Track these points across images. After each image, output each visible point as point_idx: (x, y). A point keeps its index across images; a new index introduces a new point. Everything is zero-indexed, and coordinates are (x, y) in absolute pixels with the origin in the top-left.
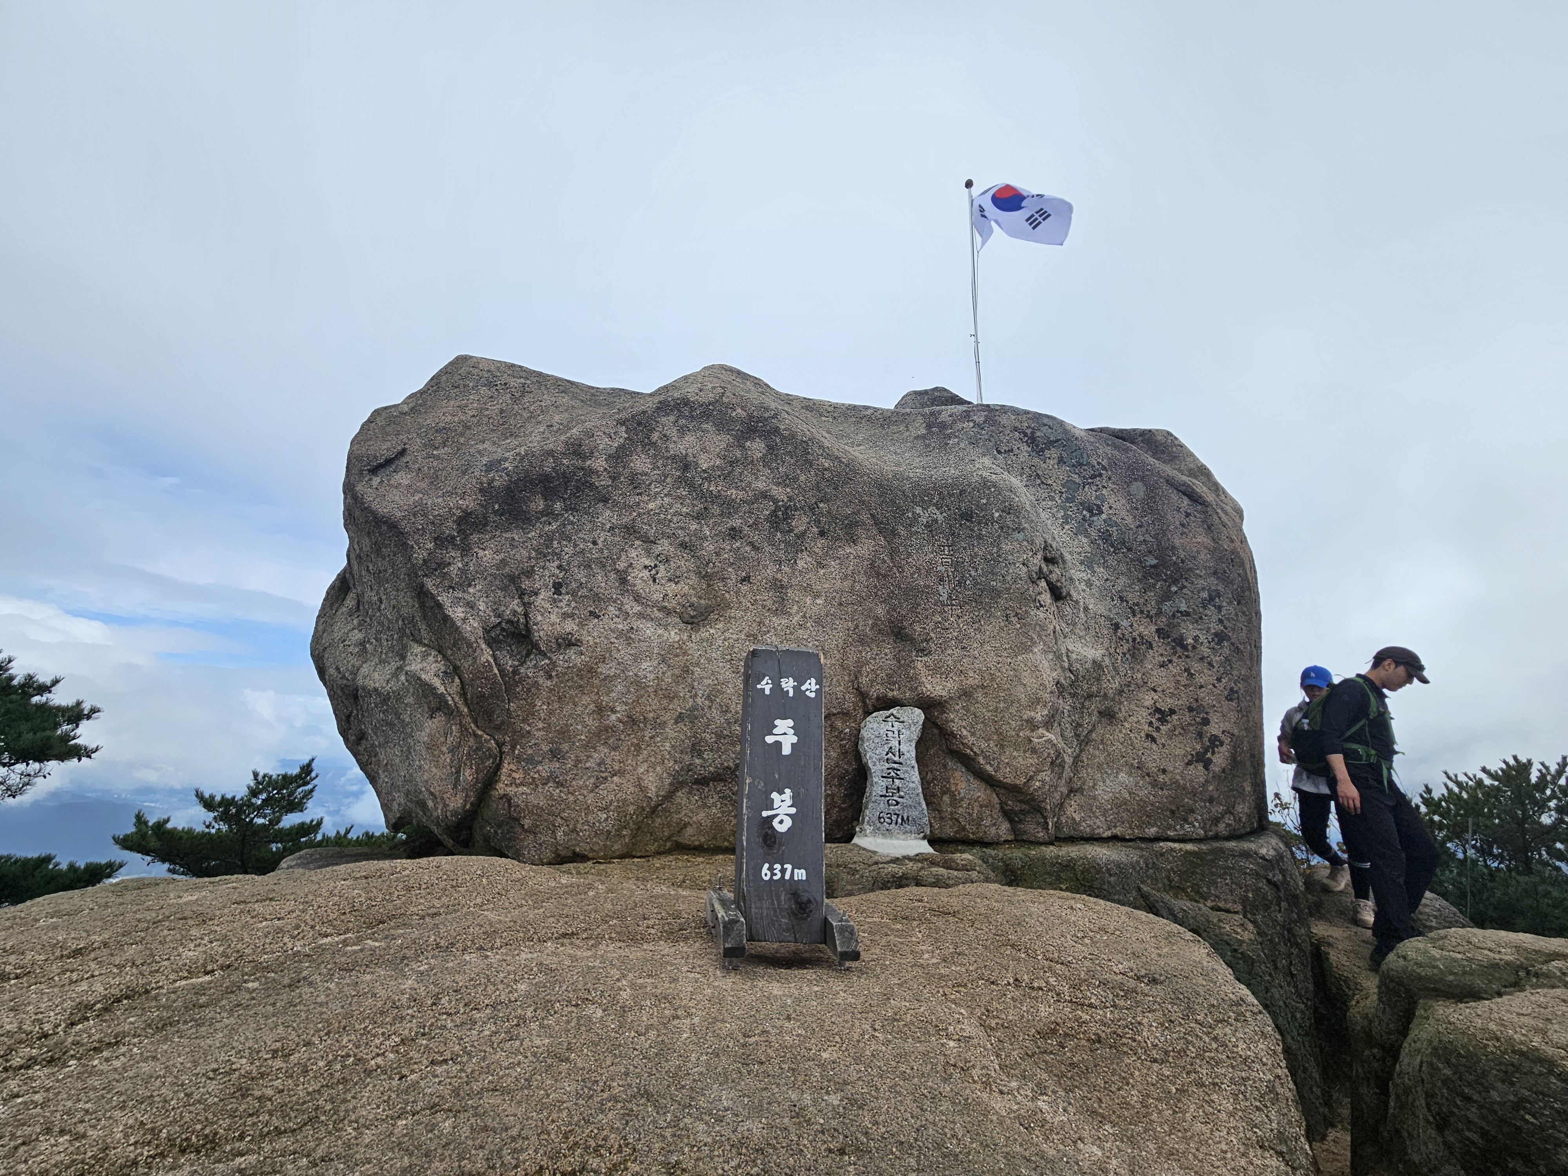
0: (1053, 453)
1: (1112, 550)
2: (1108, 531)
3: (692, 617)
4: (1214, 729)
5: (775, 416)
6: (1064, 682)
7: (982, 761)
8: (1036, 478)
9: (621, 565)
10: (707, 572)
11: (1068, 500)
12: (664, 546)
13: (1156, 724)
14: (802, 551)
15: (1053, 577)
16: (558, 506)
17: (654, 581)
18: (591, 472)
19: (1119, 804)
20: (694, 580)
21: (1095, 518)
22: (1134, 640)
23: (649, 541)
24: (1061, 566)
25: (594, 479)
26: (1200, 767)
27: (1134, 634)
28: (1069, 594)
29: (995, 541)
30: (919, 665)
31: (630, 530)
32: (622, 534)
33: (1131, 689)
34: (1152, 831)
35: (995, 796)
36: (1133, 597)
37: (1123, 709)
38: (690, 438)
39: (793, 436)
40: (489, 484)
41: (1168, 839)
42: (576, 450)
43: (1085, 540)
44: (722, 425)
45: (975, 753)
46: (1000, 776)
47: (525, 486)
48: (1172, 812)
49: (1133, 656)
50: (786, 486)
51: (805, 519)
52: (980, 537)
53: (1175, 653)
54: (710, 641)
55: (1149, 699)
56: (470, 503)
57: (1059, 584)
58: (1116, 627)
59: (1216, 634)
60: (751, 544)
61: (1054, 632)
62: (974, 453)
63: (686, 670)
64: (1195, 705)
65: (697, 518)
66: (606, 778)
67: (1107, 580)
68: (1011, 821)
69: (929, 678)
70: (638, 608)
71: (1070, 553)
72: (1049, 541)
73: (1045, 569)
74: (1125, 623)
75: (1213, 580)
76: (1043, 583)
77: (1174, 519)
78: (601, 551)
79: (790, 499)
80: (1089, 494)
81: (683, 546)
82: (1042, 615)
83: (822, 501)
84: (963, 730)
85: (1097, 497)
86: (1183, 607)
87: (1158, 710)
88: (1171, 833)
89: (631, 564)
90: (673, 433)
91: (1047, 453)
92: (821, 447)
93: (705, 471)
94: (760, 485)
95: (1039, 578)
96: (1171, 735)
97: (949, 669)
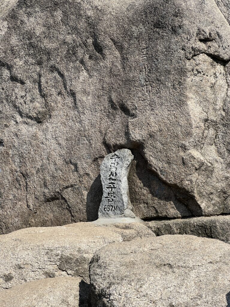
3: (40, 119)
9: (13, 98)
10: (44, 93)
12: (28, 84)
14: (82, 70)
17: (25, 103)
20: (40, 99)
32: (12, 82)
38: (32, 19)
50: (73, 34)
51: (82, 51)
54: (47, 130)
60: (59, 73)
65: (38, 64)
66: (16, 203)
70: (21, 119)
78: (6, 93)
81: (35, 81)
89: (17, 96)
90: (25, 18)
93: (39, 37)
94: (62, 37)
97: (143, 124)
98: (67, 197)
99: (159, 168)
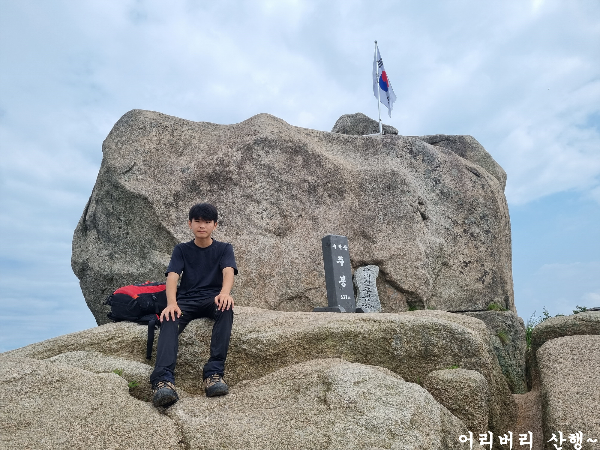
0: (420, 157)
1: (445, 198)
2: (443, 190)
3: (280, 233)
4: (486, 268)
5: (305, 145)
6: (428, 252)
7: (399, 283)
8: (414, 168)
9: (247, 212)
10: (284, 214)
11: (427, 178)
12: (264, 204)
13: (464, 267)
14: (322, 203)
15: (422, 210)
16: (216, 188)
17: (262, 218)
18: (230, 172)
19: (451, 299)
20: (279, 218)
21: (438, 185)
22: (454, 234)
23: (257, 202)
24: (425, 205)
25: (231, 176)
26: (481, 282)
27: (454, 232)
28: (428, 217)
29: (399, 196)
30: (373, 248)
31: (249, 197)
32: (245, 199)
33: (454, 254)
34: (463, 308)
35: (404, 297)
36: (454, 217)
37: (451, 263)
38: (270, 156)
39: (314, 154)
40: (185, 179)
41: (469, 311)
42: (222, 163)
43: (434, 194)
44: (284, 150)
45: (396, 280)
46: (406, 288)
47: (201, 179)
48: (471, 301)
49: (454, 241)
50: (313, 176)
51: (323, 190)
52: (393, 195)
53: (470, 239)
54: (289, 242)
55: (461, 258)
56: (178, 188)
57: (425, 213)
58: (448, 229)
59: (486, 231)
60: (301, 201)
61: (424, 233)
62: (388, 158)
63: (280, 254)
64: (478, 259)
65: (277, 191)
66: (252, 300)
67: (443, 210)
68: (411, 306)
69: (377, 252)
70: (256, 231)
71: (429, 200)
72: (420, 196)
73: (419, 207)
74: (450, 228)
75: (485, 209)
76: (418, 213)
77: (469, 184)
78: (237, 207)
79: (315, 182)
80: (435, 175)
81: (272, 203)
82: (419, 226)
83: (328, 182)
84: (391, 272)
85: (438, 176)
86: (473, 220)
87: (464, 262)
88: (471, 309)
89: (251, 212)
90: (262, 154)
91: (417, 157)
92: (326, 158)
93: (278, 171)
94: (303, 176)
95: (417, 211)
96: (469, 271)
97: (384, 249)
98: (310, 297)
99: (399, 280)
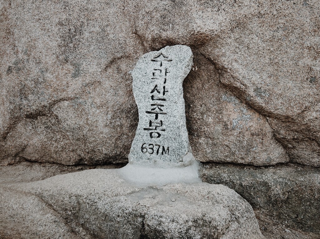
7: (253, 93)
35: (267, 125)
46: (270, 108)
68: (285, 147)
